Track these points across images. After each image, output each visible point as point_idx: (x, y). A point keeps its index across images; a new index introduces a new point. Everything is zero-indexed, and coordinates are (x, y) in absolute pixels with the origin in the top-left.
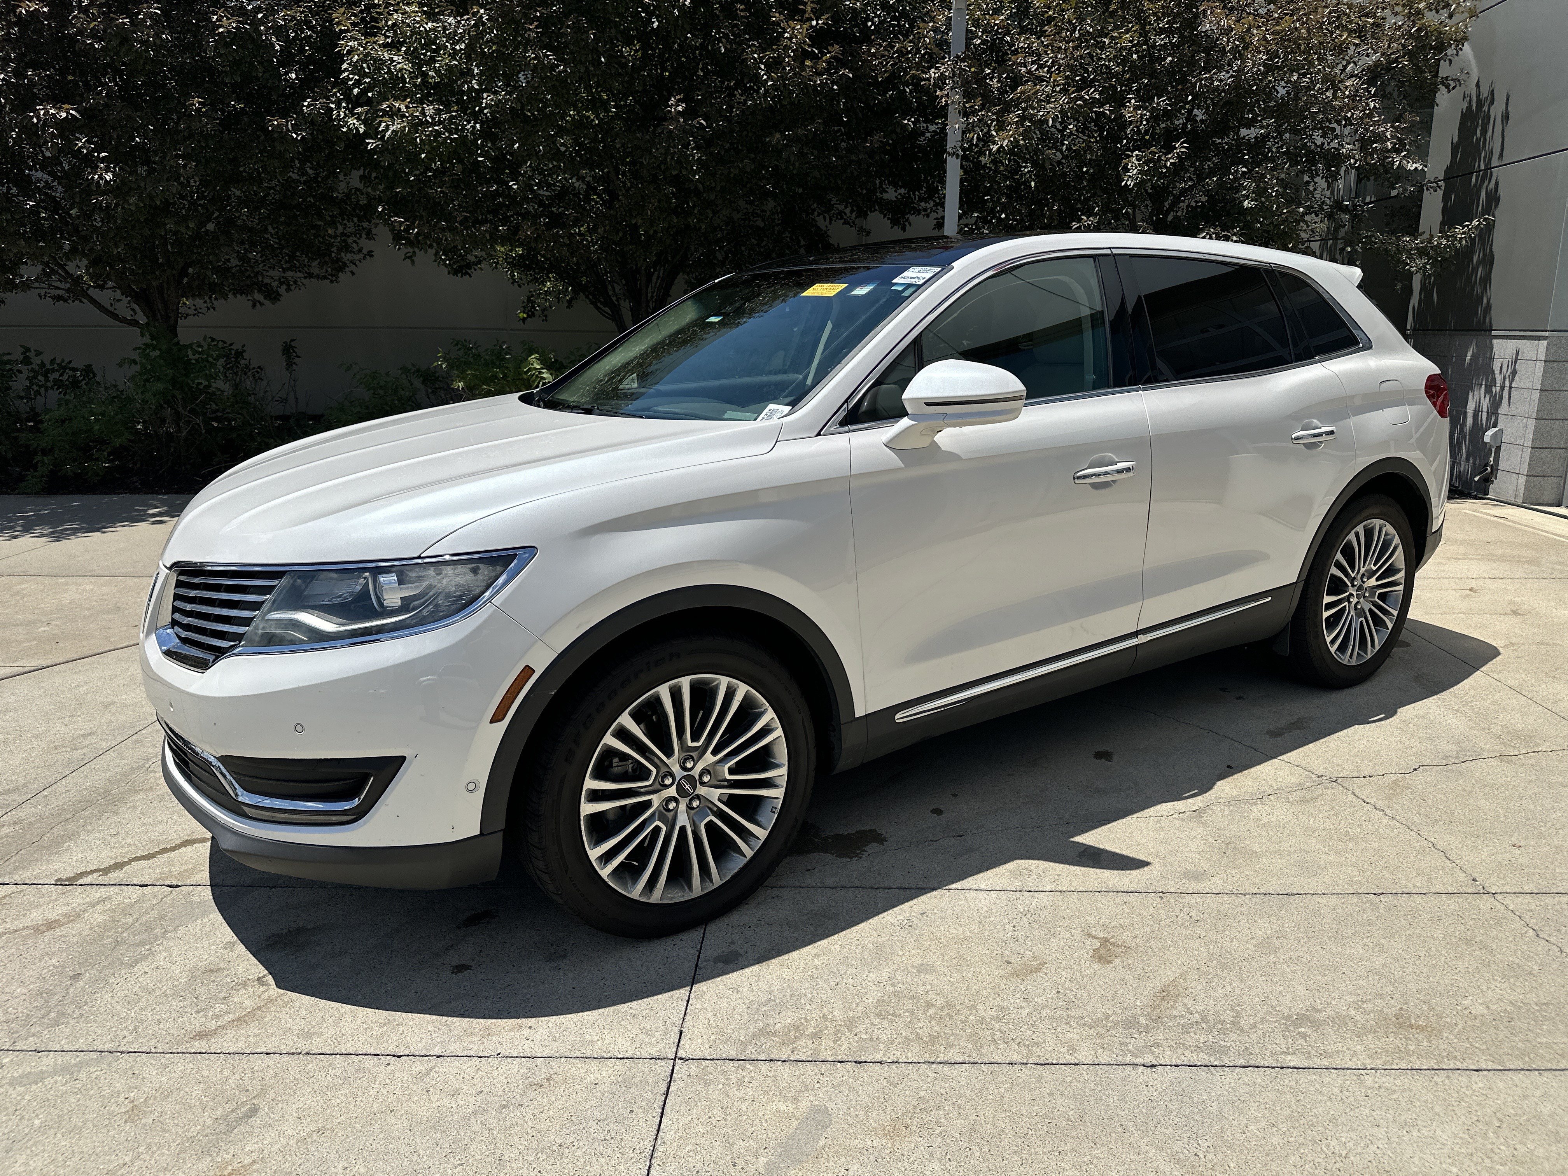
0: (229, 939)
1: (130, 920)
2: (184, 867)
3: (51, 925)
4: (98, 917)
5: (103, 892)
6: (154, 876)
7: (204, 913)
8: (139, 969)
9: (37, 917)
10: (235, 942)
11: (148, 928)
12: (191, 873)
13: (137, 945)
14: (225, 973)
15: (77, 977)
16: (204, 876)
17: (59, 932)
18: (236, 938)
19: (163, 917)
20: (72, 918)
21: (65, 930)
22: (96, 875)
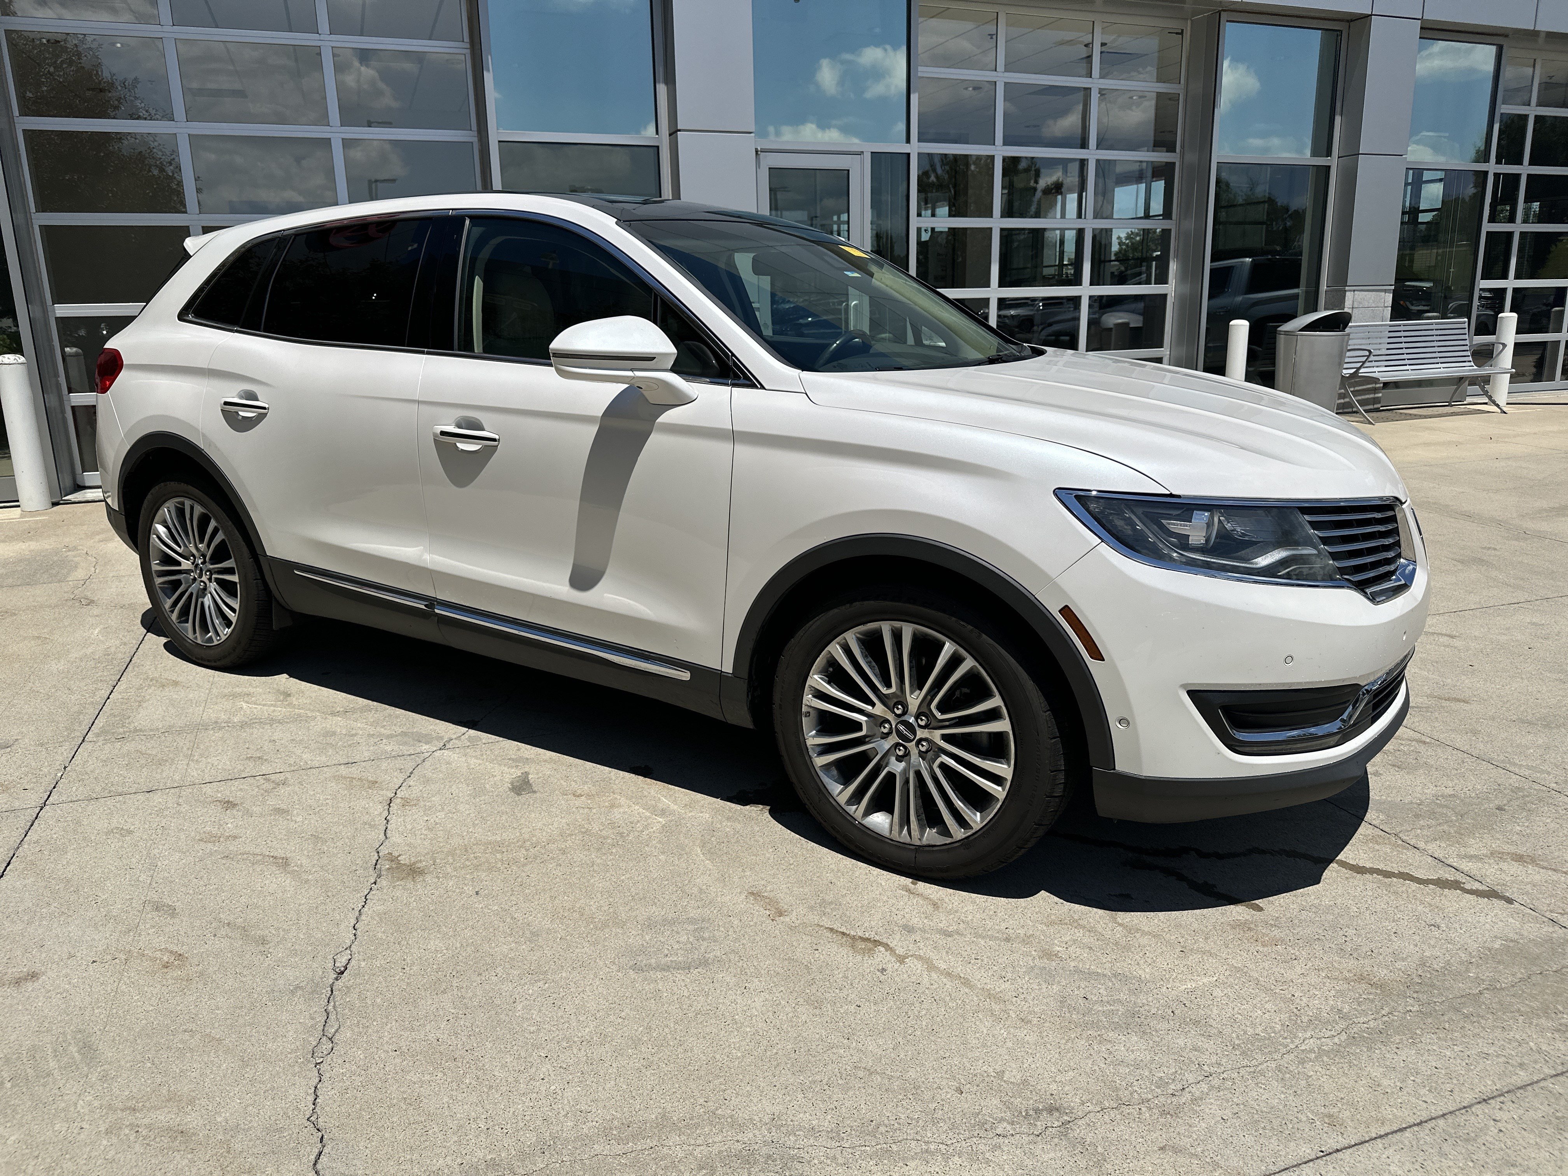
0: (1374, 778)
1: (1445, 827)
2: (1377, 847)
3: (1519, 858)
4: (1475, 846)
5: (1465, 866)
6: (1409, 854)
7: (1381, 803)
8: (1449, 791)
9: (1535, 874)
10: (1371, 774)
11: (1432, 814)
12: (1374, 839)
13: (1446, 806)
14: (1390, 762)
15: (1500, 808)
16: (1363, 829)
17: (1512, 849)
18: (1369, 776)
19: (1417, 816)
20: (1498, 855)
21: (1507, 848)
22: (1468, 886)
